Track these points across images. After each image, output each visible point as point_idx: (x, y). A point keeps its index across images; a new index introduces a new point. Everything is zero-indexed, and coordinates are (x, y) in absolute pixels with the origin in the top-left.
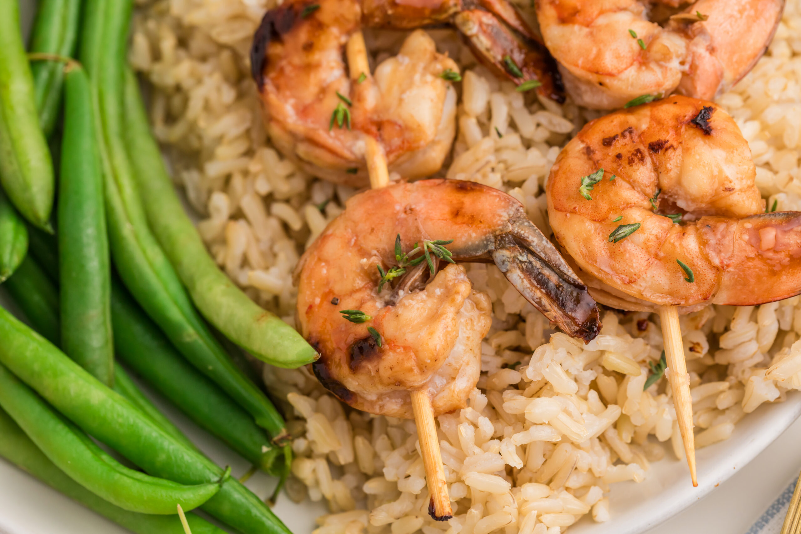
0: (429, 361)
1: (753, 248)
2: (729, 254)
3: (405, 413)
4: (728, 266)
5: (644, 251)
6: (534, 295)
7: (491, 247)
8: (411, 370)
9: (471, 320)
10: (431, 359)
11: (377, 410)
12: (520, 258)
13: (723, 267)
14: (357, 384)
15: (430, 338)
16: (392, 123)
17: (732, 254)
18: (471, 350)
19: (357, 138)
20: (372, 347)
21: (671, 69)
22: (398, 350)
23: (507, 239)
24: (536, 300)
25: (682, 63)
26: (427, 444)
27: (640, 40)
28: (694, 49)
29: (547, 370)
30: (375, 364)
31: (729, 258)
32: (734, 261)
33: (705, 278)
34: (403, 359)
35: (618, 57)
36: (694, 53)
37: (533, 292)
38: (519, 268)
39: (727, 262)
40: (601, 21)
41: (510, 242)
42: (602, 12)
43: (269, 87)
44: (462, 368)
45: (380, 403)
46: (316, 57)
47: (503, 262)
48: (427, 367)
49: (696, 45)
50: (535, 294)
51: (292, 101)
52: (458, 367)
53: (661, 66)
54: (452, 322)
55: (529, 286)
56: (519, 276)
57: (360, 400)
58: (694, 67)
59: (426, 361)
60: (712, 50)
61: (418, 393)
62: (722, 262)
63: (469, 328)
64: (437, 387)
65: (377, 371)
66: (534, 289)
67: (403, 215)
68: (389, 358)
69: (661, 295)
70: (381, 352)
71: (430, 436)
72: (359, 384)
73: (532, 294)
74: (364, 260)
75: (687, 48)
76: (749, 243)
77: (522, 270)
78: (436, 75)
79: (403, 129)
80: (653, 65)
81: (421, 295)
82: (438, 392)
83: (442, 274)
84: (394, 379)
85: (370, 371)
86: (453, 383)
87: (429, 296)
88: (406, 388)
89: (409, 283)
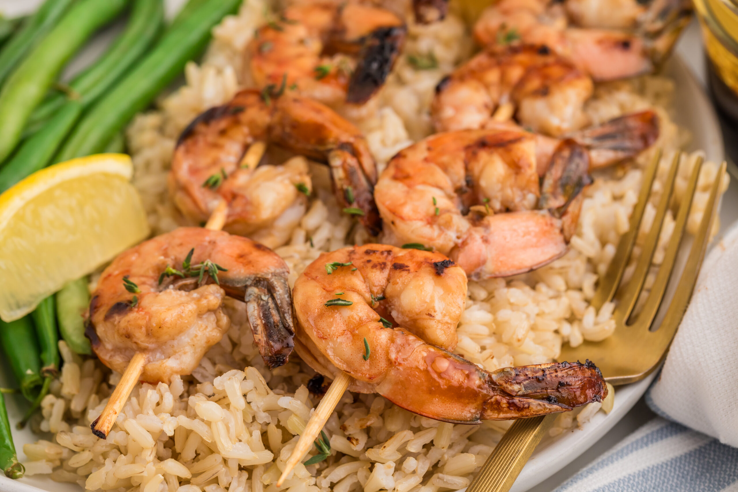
0: (154, 325)
1: (425, 364)
2: (405, 357)
4: (400, 364)
5: (345, 324)
8: (140, 327)
9: (207, 326)
12: (263, 297)
13: (395, 363)
14: (104, 329)
15: (166, 312)
16: (243, 197)
17: (407, 358)
18: (194, 345)
19: (215, 198)
20: (127, 306)
21: (446, 234)
22: (141, 312)
23: (262, 282)
24: (255, 325)
25: (458, 238)
27: (437, 209)
28: (473, 232)
30: (121, 317)
31: (404, 360)
32: (406, 364)
33: (379, 364)
34: (141, 317)
35: (415, 211)
36: (471, 235)
38: (258, 302)
39: (400, 361)
40: (420, 187)
41: (263, 285)
42: (424, 183)
44: (179, 353)
47: (250, 295)
49: (476, 231)
50: (257, 321)
51: (191, 162)
52: (177, 351)
53: (440, 229)
55: (256, 315)
56: (254, 307)
58: (464, 243)
60: (486, 241)
61: (139, 354)
62: (396, 359)
63: (201, 330)
64: (155, 358)
65: (119, 322)
66: (258, 318)
67: (206, 244)
69: (340, 360)
71: (128, 381)
73: (254, 320)
75: (469, 230)
76: (424, 359)
77: (259, 305)
78: (293, 183)
79: (249, 203)
80: (435, 227)
81: (183, 293)
82: (154, 361)
83: (206, 286)
84: (127, 331)
85: (115, 321)
86: (167, 359)
87: (187, 296)
88: (132, 343)
89: (181, 283)
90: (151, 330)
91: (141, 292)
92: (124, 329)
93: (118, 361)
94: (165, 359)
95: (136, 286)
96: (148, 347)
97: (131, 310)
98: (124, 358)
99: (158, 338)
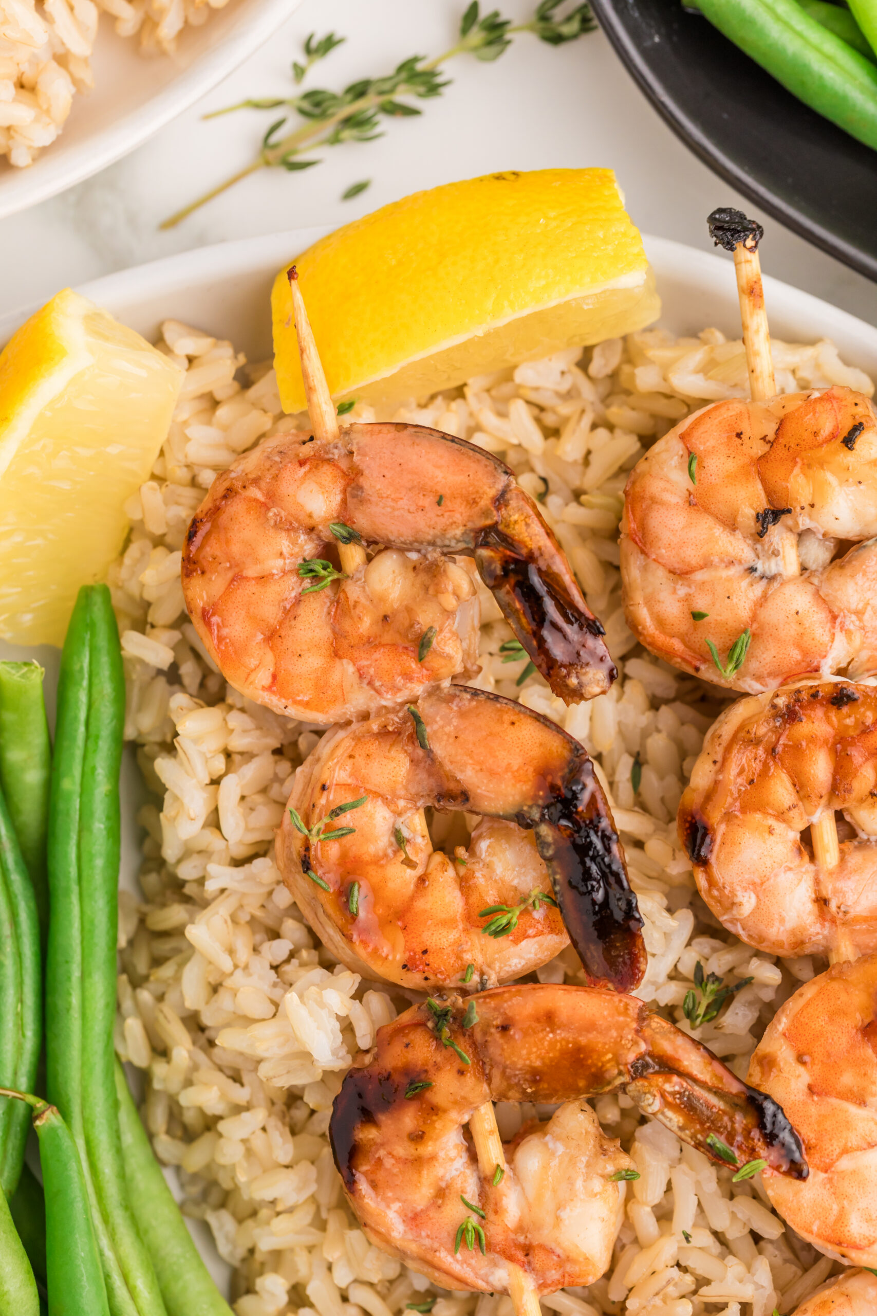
19: (495, 1264)
35: (869, 1219)
40: (845, 1164)
42: (846, 1151)
43: (363, 1186)
46: (428, 1149)
51: (396, 1206)
79: (564, 1259)
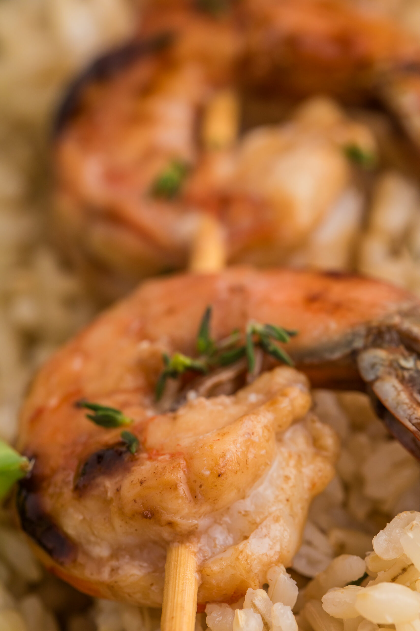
0: (207, 473)
3: (152, 585)
6: (414, 413)
7: (359, 344)
8: (174, 487)
9: (299, 456)
10: (212, 470)
11: (105, 575)
12: (404, 363)
14: (81, 517)
15: (219, 440)
20: (120, 454)
22: (161, 458)
23: (387, 337)
24: (415, 421)
26: (173, 618)
29: (411, 535)
30: (118, 479)
34: (165, 467)
37: (412, 409)
38: (397, 376)
41: (391, 341)
44: (265, 523)
45: (114, 563)
47: (373, 366)
48: (203, 488)
50: (416, 412)
52: (258, 520)
54: (263, 432)
55: (407, 401)
56: (394, 386)
57: (81, 559)
59: (202, 471)
61: (180, 548)
63: (292, 463)
64: (215, 546)
65: (118, 490)
66: (415, 406)
68: (143, 467)
70: (132, 461)
71: (182, 608)
72: (84, 519)
73: (409, 412)
74: (145, 346)
77: (402, 380)
81: (224, 400)
82: (214, 555)
83: (266, 376)
84: (143, 504)
85: (106, 492)
86: (245, 542)
87: (236, 403)
88: (162, 526)
89: (209, 383)
90: (201, 486)
91: (132, 421)
92: (135, 501)
93: (132, 575)
94: (236, 543)
95: (118, 412)
96: (196, 527)
97: (134, 459)
98: (141, 566)
99: (215, 500)
